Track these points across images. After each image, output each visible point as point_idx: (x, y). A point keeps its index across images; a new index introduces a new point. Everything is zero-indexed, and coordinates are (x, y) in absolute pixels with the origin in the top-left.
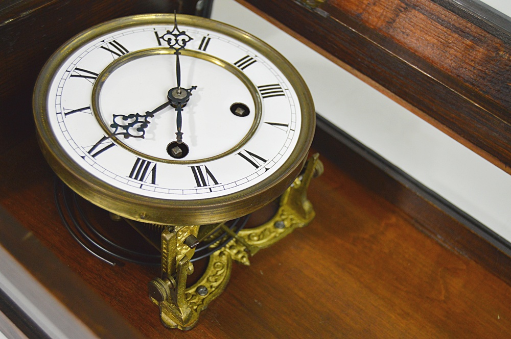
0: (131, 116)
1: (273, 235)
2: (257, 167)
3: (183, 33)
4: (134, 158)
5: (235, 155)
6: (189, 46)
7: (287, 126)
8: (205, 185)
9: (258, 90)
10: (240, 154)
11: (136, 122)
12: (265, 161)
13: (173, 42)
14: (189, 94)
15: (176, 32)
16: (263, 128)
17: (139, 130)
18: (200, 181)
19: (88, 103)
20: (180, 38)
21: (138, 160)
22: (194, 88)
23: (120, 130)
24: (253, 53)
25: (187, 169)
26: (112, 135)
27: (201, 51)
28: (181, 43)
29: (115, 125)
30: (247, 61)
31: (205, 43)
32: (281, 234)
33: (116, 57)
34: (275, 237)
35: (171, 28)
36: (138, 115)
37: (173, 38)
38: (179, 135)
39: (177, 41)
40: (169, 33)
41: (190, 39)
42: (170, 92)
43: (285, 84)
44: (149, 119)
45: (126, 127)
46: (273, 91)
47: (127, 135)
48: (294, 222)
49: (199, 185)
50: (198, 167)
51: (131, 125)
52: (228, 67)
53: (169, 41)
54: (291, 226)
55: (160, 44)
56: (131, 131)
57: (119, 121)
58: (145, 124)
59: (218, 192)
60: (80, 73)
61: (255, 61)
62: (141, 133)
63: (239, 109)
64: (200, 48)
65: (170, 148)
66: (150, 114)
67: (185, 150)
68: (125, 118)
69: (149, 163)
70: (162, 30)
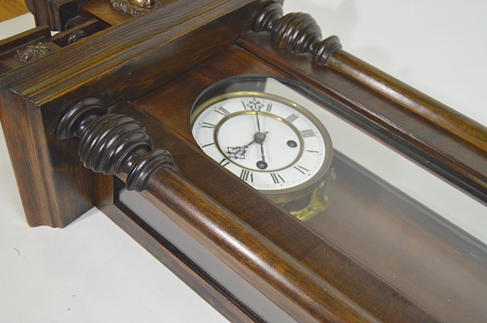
0: (237, 148)
1: (308, 215)
2: (304, 174)
3: (259, 103)
4: (241, 169)
5: (292, 168)
6: (262, 110)
7: (318, 152)
8: (278, 182)
9: (301, 133)
10: (294, 167)
11: (240, 151)
12: (308, 170)
13: (254, 108)
14: (265, 136)
15: (255, 102)
16: (305, 153)
17: (242, 155)
18: (276, 181)
19: (213, 141)
20: (257, 105)
21: (243, 170)
22: (267, 132)
23: (232, 155)
24: (296, 112)
25: (268, 174)
26: (228, 158)
27: (268, 112)
28: (258, 108)
29: (229, 153)
30: (294, 117)
31: (270, 107)
32: (312, 214)
33: (224, 116)
34: (309, 216)
35: (251, 99)
36: (240, 147)
37: (253, 105)
38: (263, 157)
39: (256, 107)
40: (251, 102)
41: (263, 106)
42: (256, 134)
43: (316, 130)
44: (246, 149)
45: (235, 154)
46: (310, 133)
47: (236, 158)
48: (319, 208)
49: (275, 183)
50: (274, 174)
51: (237, 152)
52: (284, 121)
53: (251, 107)
54: (318, 210)
55: (245, 108)
56: (237, 155)
57: (230, 150)
58: (244, 152)
59: (285, 186)
60: (206, 125)
61: (297, 117)
62: (243, 157)
63: (291, 144)
64: (267, 110)
65: (258, 164)
66: (246, 147)
67: (266, 166)
68: (234, 149)
69: (248, 172)
70: (247, 101)
